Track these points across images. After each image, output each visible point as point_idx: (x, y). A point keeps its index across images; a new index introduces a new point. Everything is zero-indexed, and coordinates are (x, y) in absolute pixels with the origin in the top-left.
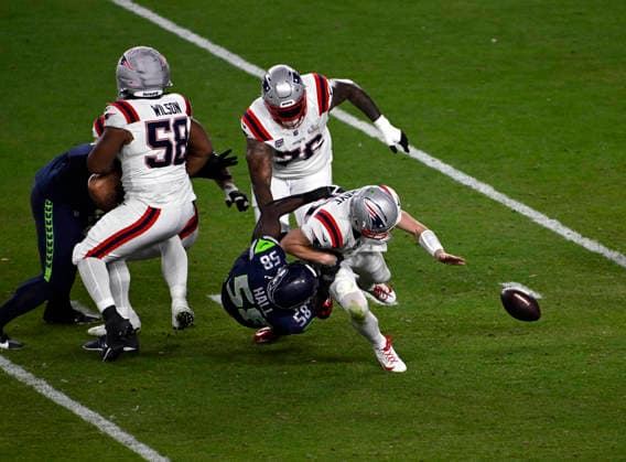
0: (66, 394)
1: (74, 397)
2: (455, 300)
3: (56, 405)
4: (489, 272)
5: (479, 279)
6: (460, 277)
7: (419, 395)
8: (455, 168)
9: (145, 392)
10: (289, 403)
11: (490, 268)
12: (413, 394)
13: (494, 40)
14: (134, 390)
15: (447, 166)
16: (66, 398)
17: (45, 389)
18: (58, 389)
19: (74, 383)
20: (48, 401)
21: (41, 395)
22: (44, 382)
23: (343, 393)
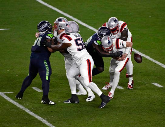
0: (34, 112)
1: (35, 113)
2: (139, 88)
3: (31, 115)
4: (149, 80)
5: (146, 82)
6: (141, 81)
7: (129, 113)
8: (139, 51)
9: (55, 112)
10: (94, 115)
11: (149, 79)
12: (128, 113)
13: (150, 17)
14: (52, 112)
15: (137, 51)
16: (33, 114)
17: (28, 111)
18: (31, 111)
19: (36, 109)
20: (29, 114)
21: (27, 113)
22: (27, 109)
23: (109, 113)
